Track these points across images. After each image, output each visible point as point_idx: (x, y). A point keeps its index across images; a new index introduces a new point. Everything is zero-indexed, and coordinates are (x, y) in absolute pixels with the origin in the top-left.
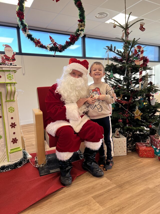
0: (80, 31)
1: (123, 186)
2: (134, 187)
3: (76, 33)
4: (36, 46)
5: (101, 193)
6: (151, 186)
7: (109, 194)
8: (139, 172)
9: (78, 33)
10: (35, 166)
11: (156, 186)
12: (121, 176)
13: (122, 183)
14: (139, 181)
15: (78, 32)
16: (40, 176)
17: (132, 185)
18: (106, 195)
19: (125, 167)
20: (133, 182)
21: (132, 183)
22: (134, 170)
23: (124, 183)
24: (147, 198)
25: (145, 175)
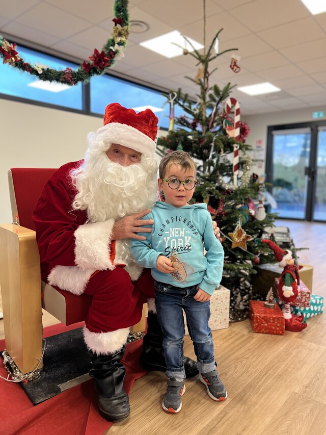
0: (116, 45)
1: (245, 398)
3: (107, 47)
4: (4, 62)
5: (208, 425)
6: (297, 389)
7: (227, 423)
8: (260, 359)
9: (111, 48)
10: (10, 378)
11: (306, 387)
12: (229, 374)
13: (239, 391)
14: (270, 381)
15: (113, 45)
16: (35, 405)
17: (261, 393)
18: (222, 428)
19: (226, 351)
20: (259, 385)
21: (259, 388)
22: (248, 358)
23: (244, 390)
24: (304, 416)
25: (273, 366)
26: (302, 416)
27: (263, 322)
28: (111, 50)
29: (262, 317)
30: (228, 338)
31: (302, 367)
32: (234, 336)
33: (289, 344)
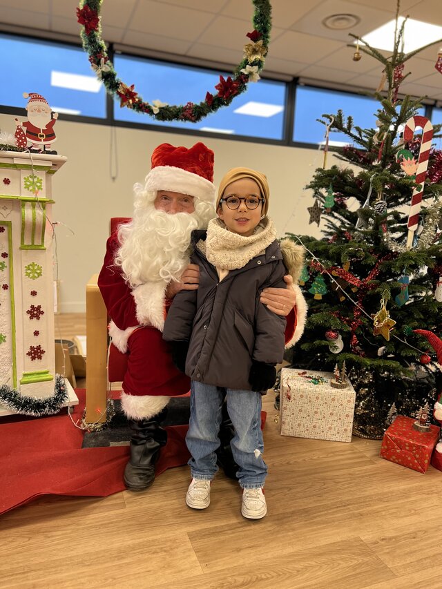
0: (247, 66)
1: (285, 520)
2: (315, 530)
3: (238, 71)
4: (122, 105)
6: (367, 536)
8: (353, 489)
9: (243, 71)
11: (383, 540)
12: (293, 491)
13: (288, 511)
14: (338, 515)
15: (244, 68)
18: (227, 536)
19: (317, 467)
20: (322, 513)
21: (318, 516)
22: (338, 483)
23: (293, 513)
25: (364, 502)
26: (339, 564)
27: (394, 446)
28: (242, 73)
29: (393, 438)
30: (337, 453)
31: (407, 516)
32: (350, 454)
33: (421, 486)
